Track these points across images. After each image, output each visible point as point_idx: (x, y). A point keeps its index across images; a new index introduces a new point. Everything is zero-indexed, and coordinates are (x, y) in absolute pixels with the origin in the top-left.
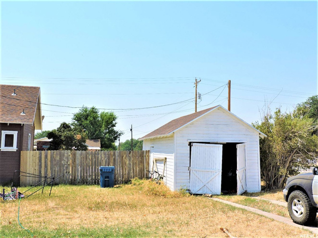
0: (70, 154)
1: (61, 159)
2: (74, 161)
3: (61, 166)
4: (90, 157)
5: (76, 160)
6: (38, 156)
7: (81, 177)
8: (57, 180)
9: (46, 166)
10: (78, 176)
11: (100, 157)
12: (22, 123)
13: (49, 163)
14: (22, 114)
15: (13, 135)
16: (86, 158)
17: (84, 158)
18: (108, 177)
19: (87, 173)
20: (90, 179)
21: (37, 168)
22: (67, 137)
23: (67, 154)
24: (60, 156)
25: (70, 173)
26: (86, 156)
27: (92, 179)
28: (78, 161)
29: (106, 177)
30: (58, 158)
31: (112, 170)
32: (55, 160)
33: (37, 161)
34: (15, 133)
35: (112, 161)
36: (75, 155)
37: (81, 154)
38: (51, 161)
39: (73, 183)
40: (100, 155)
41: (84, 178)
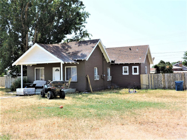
0: (162, 75)
1: (158, 78)
2: (164, 78)
3: (158, 81)
4: (172, 76)
5: (165, 78)
6: (147, 76)
7: (168, 86)
8: (157, 87)
9: (151, 81)
10: (166, 85)
11: (177, 77)
12: (140, 63)
13: (153, 80)
14: (140, 58)
15: (137, 68)
16: (170, 77)
17: (169, 77)
18: (179, 86)
19: (171, 84)
20: (172, 87)
21: (148, 82)
22: (162, 67)
23: (161, 75)
24: (157, 76)
25: (163, 84)
26: (170, 76)
27: (173, 87)
28: (166, 79)
29: (178, 86)
30: (156, 77)
31: (181, 83)
32: (155, 78)
33: (147, 79)
34: (137, 67)
35: (183, 78)
36: (164, 76)
37: (167, 75)
38: (154, 79)
39: (164, 88)
40: (177, 76)
41: (169, 86)
